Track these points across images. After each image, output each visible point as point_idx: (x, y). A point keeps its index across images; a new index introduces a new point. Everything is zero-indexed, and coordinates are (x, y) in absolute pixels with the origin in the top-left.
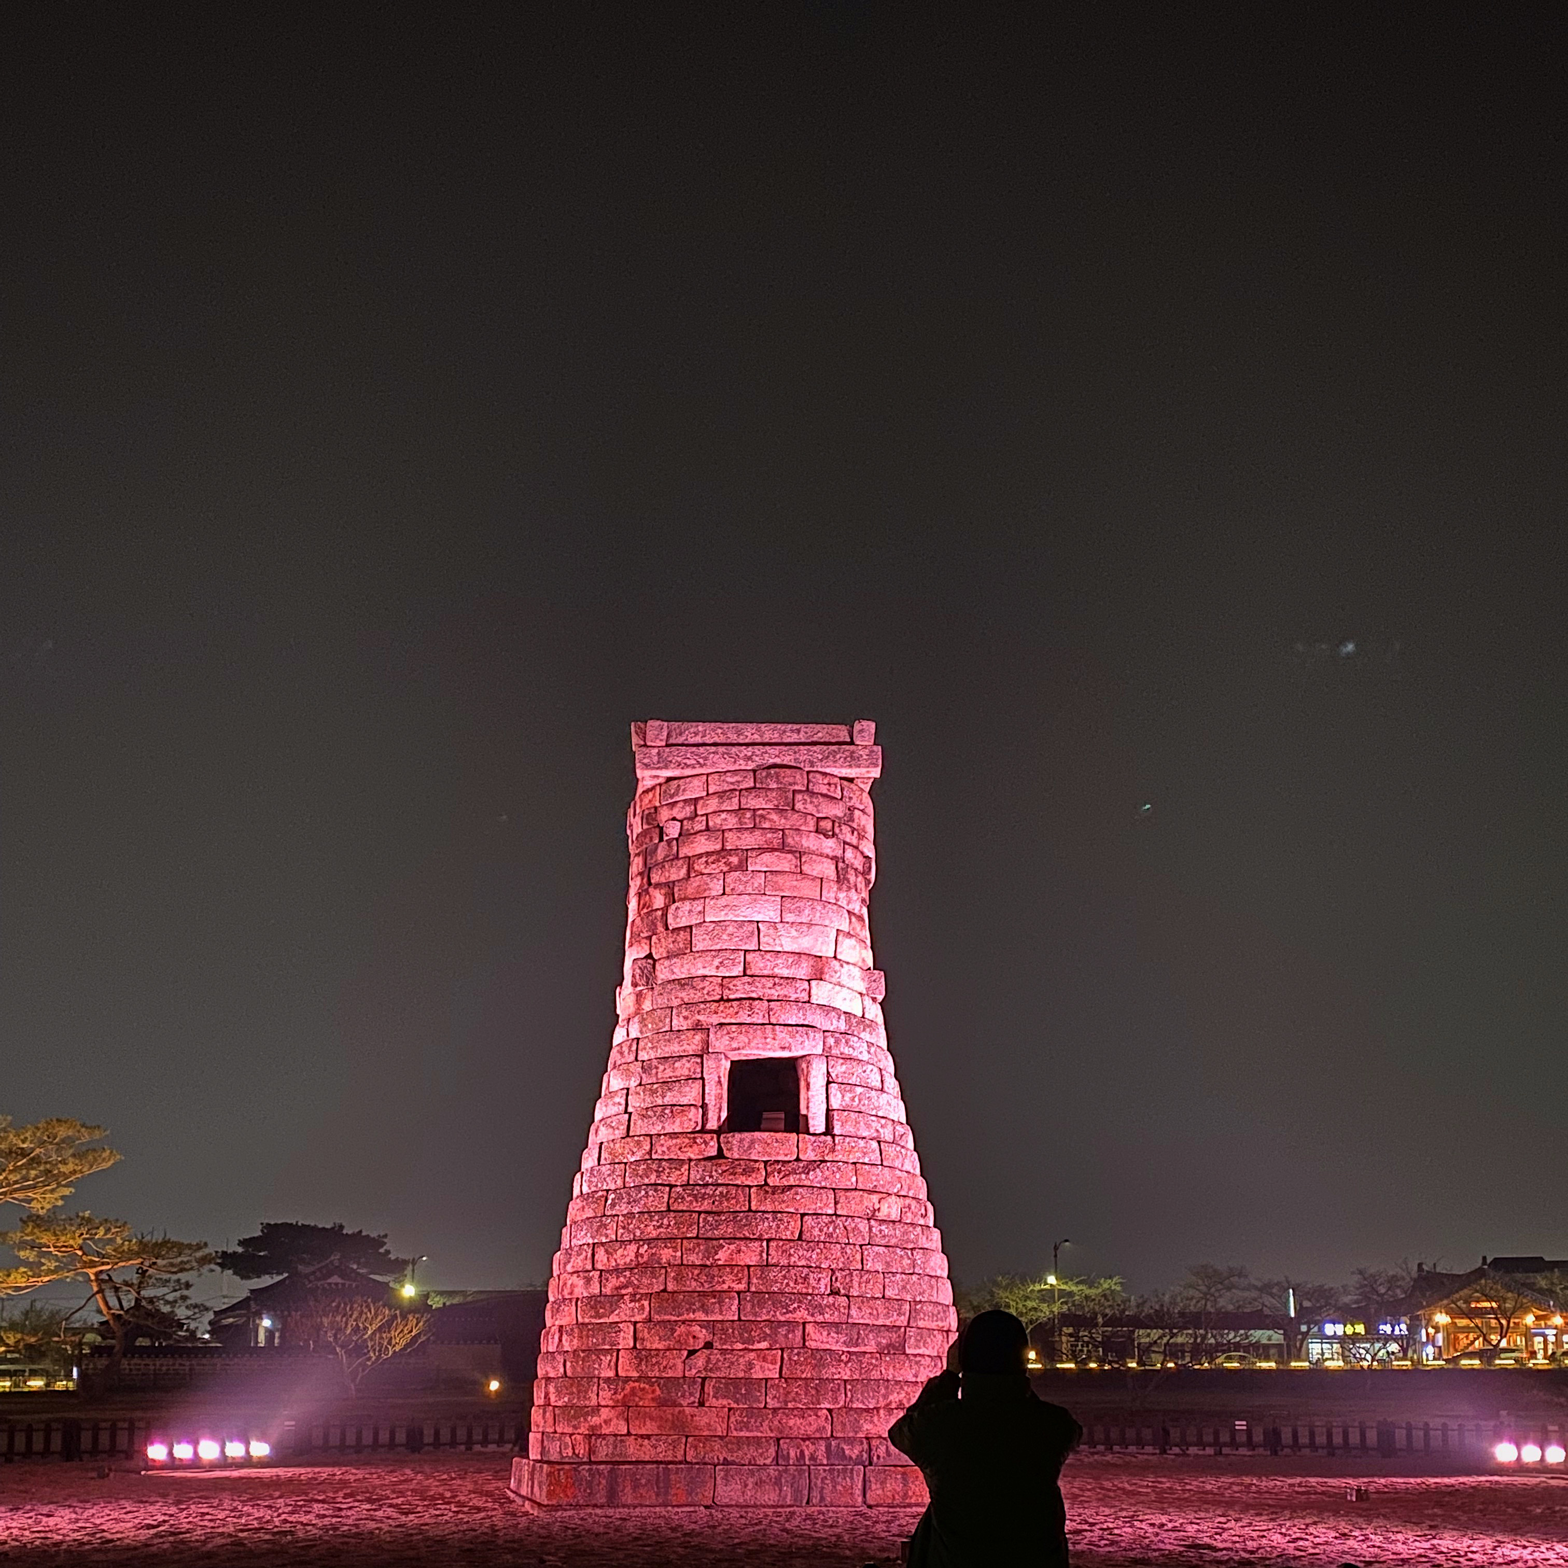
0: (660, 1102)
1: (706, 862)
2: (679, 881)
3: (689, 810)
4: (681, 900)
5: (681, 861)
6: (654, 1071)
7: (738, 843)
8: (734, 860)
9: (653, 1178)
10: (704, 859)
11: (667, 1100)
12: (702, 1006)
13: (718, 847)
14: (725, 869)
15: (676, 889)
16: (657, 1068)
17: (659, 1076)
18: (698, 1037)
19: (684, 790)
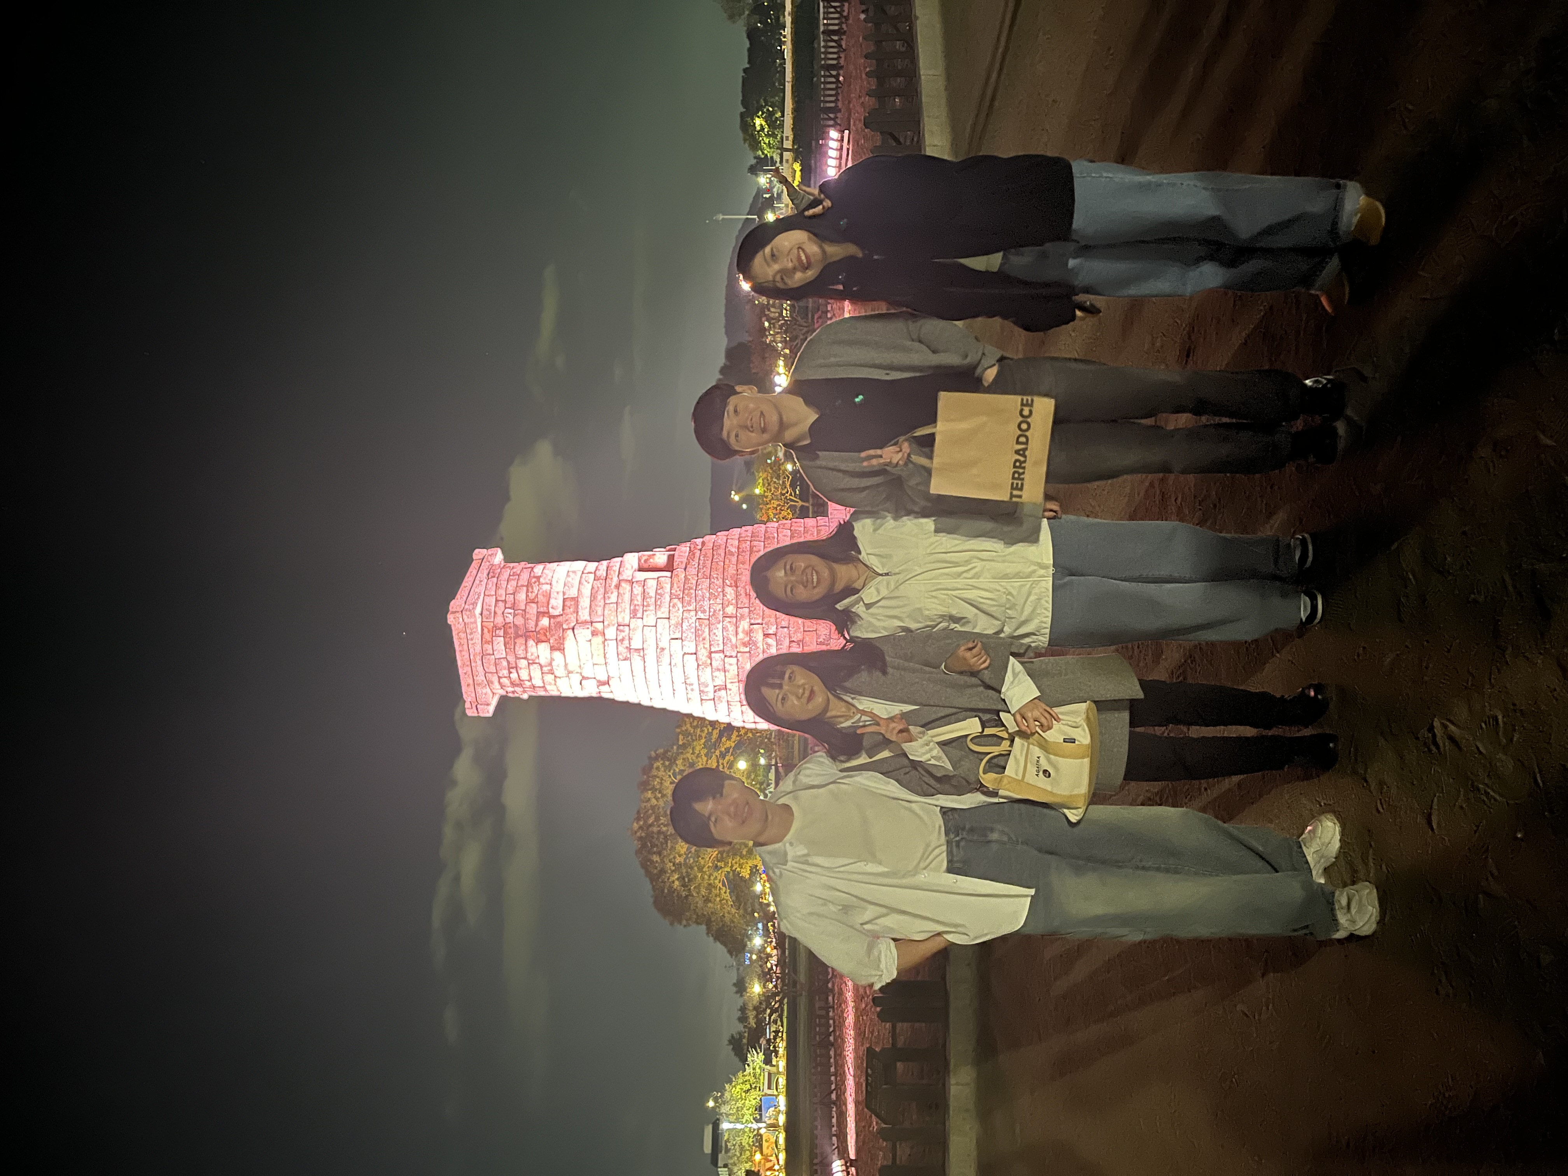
0: (653, 600)
1: (532, 592)
2: (538, 608)
3: (501, 604)
4: (548, 607)
5: (528, 607)
6: (637, 608)
7: (525, 580)
8: (534, 580)
9: (693, 591)
10: (530, 594)
11: (652, 594)
12: (607, 585)
13: (525, 588)
14: (537, 583)
15: (542, 610)
16: (635, 605)
17: (639, 603)
18: (623, 584)
19: (489, 606)
